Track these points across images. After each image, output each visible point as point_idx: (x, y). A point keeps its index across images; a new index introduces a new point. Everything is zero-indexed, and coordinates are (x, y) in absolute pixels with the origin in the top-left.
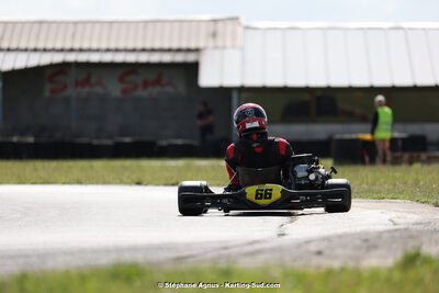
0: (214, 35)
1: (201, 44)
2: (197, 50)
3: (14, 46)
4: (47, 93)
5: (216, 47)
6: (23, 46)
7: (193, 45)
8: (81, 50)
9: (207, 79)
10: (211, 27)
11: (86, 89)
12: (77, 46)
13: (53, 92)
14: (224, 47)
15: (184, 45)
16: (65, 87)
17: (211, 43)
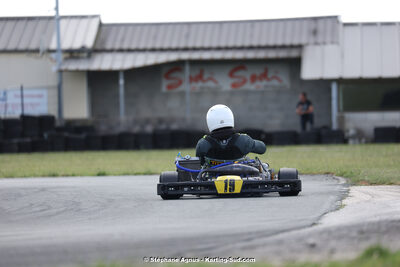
0: (315, 32)
1: (303, 41)
2: (300, 47)
3: (133, 46)
4: (164, 89)
5: (316, 44)
6: (142, 46)
7: (296, 42)
8: (195, 49)
9: (309, 72)
10: (313, 25)
11: (199, 85)
12: (190, 45)
13: (170, 87)
14: (324, 43)
15: (288, 42)
16: (180, 83)
17: (312, 40)
